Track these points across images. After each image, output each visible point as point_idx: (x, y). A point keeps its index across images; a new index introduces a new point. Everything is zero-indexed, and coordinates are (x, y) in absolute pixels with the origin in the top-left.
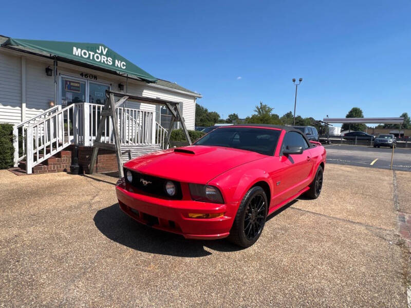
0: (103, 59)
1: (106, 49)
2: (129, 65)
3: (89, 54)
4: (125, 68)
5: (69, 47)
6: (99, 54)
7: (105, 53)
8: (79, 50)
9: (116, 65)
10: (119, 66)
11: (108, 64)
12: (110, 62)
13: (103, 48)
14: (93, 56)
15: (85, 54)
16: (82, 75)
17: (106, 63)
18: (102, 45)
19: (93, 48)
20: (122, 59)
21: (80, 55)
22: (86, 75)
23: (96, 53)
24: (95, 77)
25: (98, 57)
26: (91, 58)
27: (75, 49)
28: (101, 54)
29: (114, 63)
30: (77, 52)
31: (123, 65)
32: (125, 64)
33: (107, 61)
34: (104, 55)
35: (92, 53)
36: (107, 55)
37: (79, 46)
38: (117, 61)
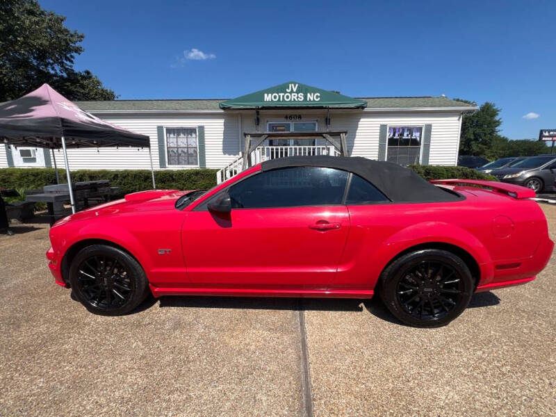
0: (293, 97)
1: (297, 85)
2: (324, 94)
3: (280, 96)
4: (319, 99)
5: (260, 96)
6: (289, 93)
7: (295, 90)
8: (270, 95)
9: (308, 99)
10: (312, 99)
11: (299, 101)
12: (301, 98)
13: (293, 85)
14: (283, 96)
15: (275, 97)
16: (286, 117)
17: (296, 100)
18: (291, 83)
19: (282, 89)
20: (314, 91)
21: (270, 100)
22: (290, 117)
23: (286, 92)
24: (300, 117)
25: (288, 97)
26: (281, 99)
27: (266, 95)
28: (292, 92)
29: (305, 97)
30: (268, 98)
31: (317, 97)
32: (319, 94)
33: (298, 97)
34: (294, 92)
35: (281, 95)
36: (298, 92)
37: (270, 91)
38: (309, 95)
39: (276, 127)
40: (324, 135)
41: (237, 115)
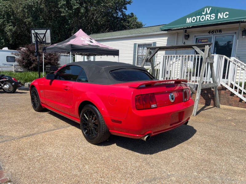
0: (207, 17)
1: (210, 9)
2: (232, 12)
3: (197, 18)
4: (228, 16)
6: (204, 15)
7: (208, 12)
8: (190, 18)
9: (219, 18)
10: (222, 17)
11: (211, 20)
12: (213, 18)
13: (207, 9)
14: (200, 18)
15: (194, 19)
16: (209, 32)
17: (209, 19)
18: (206, 8)
19: (199, 13)
21: (190, 22)
22: (213, 32)
24: (220, 31)
25: (203, 18)
26: (198, 21)
27: (187, 19)
29: (216, 16)
30: (189, 20)
31: (226, 15)
32: (228, 13)
33: (211, 17)
34: (208, 14)
35: (198, 17)
36: (210, 14)
37: (190, 16)
38: (219, 14)
39: (201, 40)
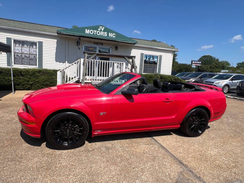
0: (101, 33)
1: (104, 28)
2: (117, 35)
3: (94, 32)
4: (115, 37)
5: (83, 29)
6: (99, 31)
7: (102, 30)
8: (89, 30)
9: (109, 36)
10: (111, 36)
11: (104, 36)
12: (105, 35)
13: (102, 27)
14: (96, 32)
15: (92, 32)
17: (103, 35)
18: (101, 26)
19: (96, 28)
20: (112, 32)
21: (89, 33)
22: (97, 43)
23: (98, 30)
24: (102, 44)
25: (98, 33)
26: (95, 34)
27: (86, 30)
28: (101, 31)
29: (108, 35)
30: (87, 32)
31: (114, 35)
32: (115, 34)
33: (104, 34)
34: (102, 31)
35: (95, 31)
36: (104, 31)
37: (89, 28)
38: (110, 33)
39: (89, 48)
40: (125, 57)
41: (66, 38)
